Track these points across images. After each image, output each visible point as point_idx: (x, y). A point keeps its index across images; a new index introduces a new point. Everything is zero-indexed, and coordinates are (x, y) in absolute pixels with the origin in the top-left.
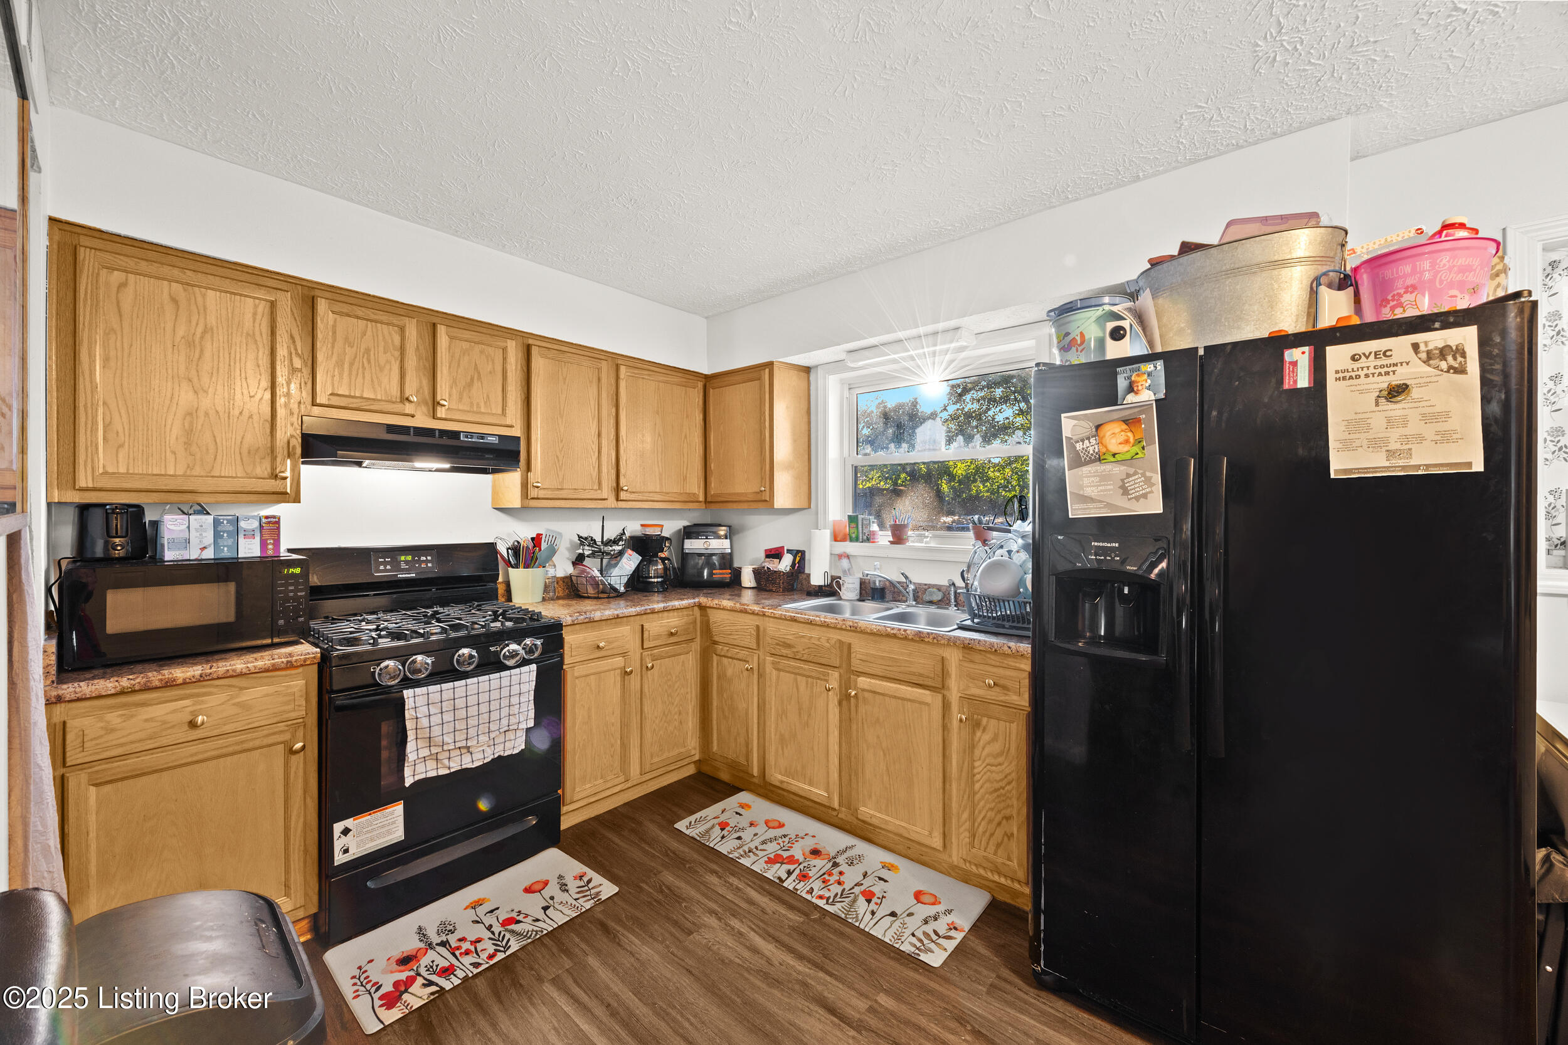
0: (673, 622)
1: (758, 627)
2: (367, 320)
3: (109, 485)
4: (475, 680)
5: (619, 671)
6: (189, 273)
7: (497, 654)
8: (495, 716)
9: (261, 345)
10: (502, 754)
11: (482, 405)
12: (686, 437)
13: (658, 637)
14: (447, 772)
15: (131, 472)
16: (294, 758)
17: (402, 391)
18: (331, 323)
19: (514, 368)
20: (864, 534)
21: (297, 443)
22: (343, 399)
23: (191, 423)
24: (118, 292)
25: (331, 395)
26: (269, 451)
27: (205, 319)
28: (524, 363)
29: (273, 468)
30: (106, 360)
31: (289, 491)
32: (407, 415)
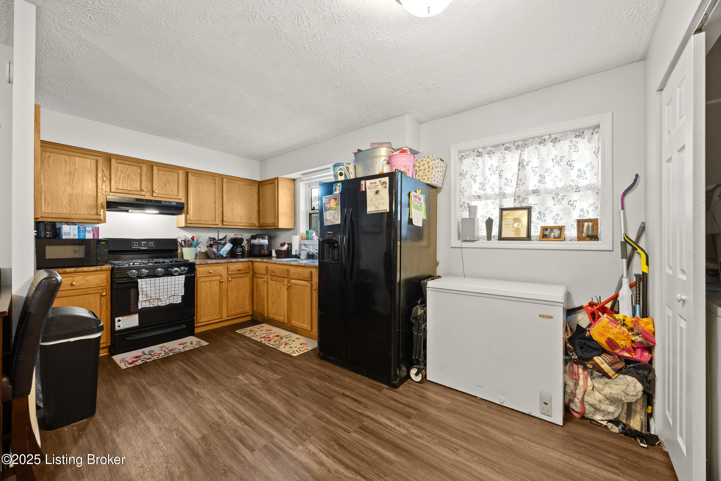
0: (240, 266)
1: (267, 267)
2: (129, 165)
3: (46, 216)
4: (162, 278)
5: (218, 281)
6: (70, 152)
7: (171, 271)
8: (170, 290)
9: (93, 174)
10: (172, 302)
11: (170, 192)
12: (251, 203)
13: (234, 271)
14: (153, 306)
15: (52, 212)
16: (103, 298)
17: (141, 188)
18: (116, 166)
19: (182, 180)
20: (311, 237)
21: (105, 204)
22: (120, 190)
23: (71, 198)
24: (48, 159)
25: (116, 189)
26: (96, 206)
27: (75, 166)
28: (186, 178)
29: (97, 212)
30: (45, 179)
31: (102, 219)
32: (143, 195)
